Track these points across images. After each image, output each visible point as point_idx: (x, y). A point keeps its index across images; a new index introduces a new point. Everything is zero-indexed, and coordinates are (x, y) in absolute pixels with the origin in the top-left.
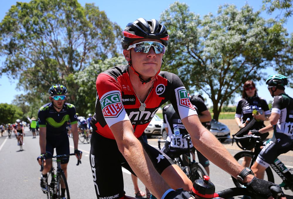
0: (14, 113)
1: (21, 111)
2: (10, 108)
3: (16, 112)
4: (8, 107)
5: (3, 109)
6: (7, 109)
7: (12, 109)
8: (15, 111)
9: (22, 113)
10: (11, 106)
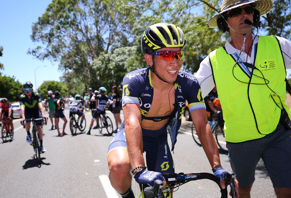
0: (61, 89)
1: (66, 87)
2: (57, 85)
3: (62, 89)
4: (55, 84)
5: (51, 85)
6: (54, 85)
7: (59, 86)
8: (61, 87)
9: (67, 89)
10: (58, 83)
